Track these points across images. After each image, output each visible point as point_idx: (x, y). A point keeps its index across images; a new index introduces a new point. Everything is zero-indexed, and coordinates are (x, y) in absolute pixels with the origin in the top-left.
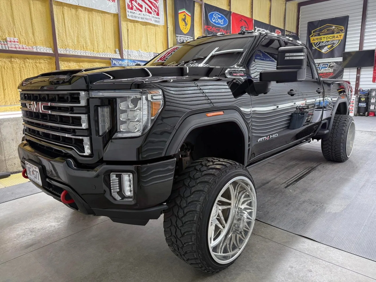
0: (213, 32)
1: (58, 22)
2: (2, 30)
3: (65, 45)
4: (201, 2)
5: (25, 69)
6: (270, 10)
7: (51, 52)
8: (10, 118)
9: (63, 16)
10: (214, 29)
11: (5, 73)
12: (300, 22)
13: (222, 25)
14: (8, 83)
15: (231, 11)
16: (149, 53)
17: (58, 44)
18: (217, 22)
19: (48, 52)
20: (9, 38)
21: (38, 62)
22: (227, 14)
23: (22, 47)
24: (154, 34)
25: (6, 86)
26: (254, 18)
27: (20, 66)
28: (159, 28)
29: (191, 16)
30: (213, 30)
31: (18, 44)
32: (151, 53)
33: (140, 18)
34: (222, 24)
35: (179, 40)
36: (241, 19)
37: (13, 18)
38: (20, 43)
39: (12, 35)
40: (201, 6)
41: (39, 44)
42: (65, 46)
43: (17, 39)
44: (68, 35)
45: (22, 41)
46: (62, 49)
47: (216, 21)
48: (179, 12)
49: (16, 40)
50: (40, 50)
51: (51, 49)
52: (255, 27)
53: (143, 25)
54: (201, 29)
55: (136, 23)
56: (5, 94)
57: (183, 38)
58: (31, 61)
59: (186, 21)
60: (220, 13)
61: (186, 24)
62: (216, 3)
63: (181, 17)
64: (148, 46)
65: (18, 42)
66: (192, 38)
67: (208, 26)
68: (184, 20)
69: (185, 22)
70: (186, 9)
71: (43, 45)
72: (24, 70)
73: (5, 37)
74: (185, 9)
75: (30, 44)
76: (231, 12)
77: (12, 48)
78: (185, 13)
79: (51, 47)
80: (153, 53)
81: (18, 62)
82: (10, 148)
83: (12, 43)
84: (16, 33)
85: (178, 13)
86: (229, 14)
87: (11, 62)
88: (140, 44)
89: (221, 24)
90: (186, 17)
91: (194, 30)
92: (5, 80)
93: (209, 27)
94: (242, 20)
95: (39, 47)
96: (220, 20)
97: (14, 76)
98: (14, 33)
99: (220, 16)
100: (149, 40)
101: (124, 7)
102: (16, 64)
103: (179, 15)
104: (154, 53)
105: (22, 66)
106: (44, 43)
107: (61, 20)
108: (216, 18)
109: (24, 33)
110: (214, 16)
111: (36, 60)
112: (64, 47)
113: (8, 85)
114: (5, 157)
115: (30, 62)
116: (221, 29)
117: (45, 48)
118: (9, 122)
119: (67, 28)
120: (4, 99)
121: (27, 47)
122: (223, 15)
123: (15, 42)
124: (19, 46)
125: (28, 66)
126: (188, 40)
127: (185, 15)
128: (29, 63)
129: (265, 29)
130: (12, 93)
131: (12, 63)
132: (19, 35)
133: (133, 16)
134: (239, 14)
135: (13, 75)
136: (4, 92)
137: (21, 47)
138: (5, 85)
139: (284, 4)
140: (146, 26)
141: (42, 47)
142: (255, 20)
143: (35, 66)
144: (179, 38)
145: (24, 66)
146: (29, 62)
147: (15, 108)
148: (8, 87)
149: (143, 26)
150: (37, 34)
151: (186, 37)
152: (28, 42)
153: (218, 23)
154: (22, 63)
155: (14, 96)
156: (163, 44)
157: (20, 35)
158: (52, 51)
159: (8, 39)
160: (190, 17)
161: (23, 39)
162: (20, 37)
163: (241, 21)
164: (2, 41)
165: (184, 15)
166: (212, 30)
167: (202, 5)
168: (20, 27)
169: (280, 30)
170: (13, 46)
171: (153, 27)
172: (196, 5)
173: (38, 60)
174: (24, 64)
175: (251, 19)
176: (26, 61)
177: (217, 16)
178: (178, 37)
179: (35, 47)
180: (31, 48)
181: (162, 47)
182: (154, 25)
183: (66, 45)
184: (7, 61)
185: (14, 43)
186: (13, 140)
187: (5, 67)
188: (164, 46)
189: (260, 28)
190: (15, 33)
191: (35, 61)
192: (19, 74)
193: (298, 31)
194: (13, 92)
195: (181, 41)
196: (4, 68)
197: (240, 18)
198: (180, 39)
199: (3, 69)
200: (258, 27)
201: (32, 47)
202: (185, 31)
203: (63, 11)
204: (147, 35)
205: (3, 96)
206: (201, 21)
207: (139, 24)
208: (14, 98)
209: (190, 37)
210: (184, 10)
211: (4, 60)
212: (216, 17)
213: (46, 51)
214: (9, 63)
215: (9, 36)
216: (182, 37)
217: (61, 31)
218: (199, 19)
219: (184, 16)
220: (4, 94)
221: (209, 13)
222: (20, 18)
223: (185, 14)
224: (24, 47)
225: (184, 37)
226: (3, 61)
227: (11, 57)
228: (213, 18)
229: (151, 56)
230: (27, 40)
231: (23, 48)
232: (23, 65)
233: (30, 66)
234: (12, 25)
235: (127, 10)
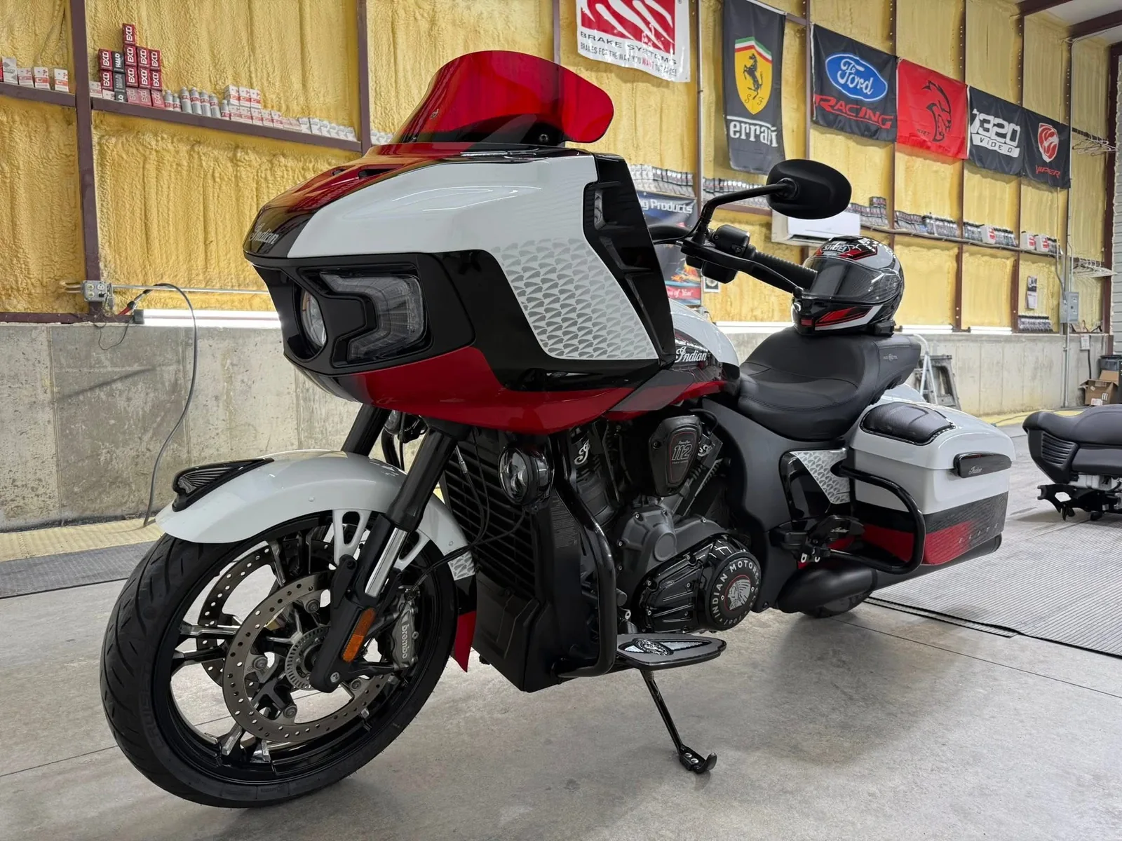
0: (839, 118)
1: (377, 55)
2: (218, 66)
3: (393, 124)
4: (803, 21)
5: (270, 185)
6: (1021, 62)
7: (351, 137)
8: (215, 329)
9: (394, 37)
10: (843, 108)
11: (214, 193)
12: (1118, 104)
13: (866, 96)
14: (220, 224)
15: (898, 55)
16: (639, 167)
17: (372, 118)
18: (851, 86)
19: (342, 137)
20: (235, 88)
21: (311, 166)
22: (885, 62)
23: (270, 117)
24: (656, 110)
25: (213, 233)
26: (969, 82)
27: (257, 176)
28: (674, 93)
29: (772, 62)
30: (839, 110)
31: (259, 106)
32: (646, 166)
33: (618, 57)
34: (868, 92)
35: (735, 134)
36: (930, 82)
37: (251, 34)
38: (265, 107)
39: (245, 82)
40: (803, 33)
41: (318, 113)
42: (392, 127)
43: (258, 94)
44: (402, 94)
45: (269, 102)
46: (383, 134)
47: (849, 83)
48: (737, 46)
49: (254, 97)
50: (320, 129)
51: (351, 129)
52: (972, 110)
53: (626, 82)
54: (802, 106)
55: (606, 71)
56: (209, 258)
57: (747, 126)
58: (291, 163)
59: (758, 74)
60: (862, 58)
61: (757, 86)
62: (849, 30)
63: (741, 61)
64: (637, 148)
65: (259, 102)
66: (773, 129)
67: (824, 97)
68: (751, 71)
69: (754, 78)
70: (759, 40)
71: (328, 118)
72: (268, 187)
73: (223, 87)
74: (753, 38)
75: (293, 110)
76: (896, 58)
77: (240, 116)
78: (753, 51)
79: (351, 125)
80: (650, 168)
81: (254, 163)
82: (208, 422)
83: (243, 103)
84: (257, 77)
85: (734, 51)
86: (889, 65)
87: (234, 161)
88: (612, 140)
89: (865, 91)
90: (756, 61)
91: (779, 106)
92: (211, 215)
93: (829, 101)
94: (931, 85)
95: (316, 120)
96: (862, 81)
97: (238, 205)
98: (250, 77)
99: (861, 69)
100: (640, 130)
101: (571, 23)
102: (249, 169)
103: (737, 55)
104: (653, 167)
105: (263, 175)
106: (332, 113)
107: (385, 48)
108: (850, 74)
109: (278, 78)
110: (845, 65)
111: (305, 161)
112: (388, 130)
113: (220, 230)
114: (188, 452)
115: (289, 165)
116: (864, 108)
117: (333, 125)
118: (211, 342)
119: (401, 74)
120: (204, 273)
121: (284, 120)
122: (871, 64)
123: (250, 100)
124: (259, 113)
125: (283, 177)
126: (761, 132)
127: (753, 57)
128: (284, 168)
129: (1004, 119)
130: (228, 256)
131: (238, 166)
132: (262, 84)
133: (598, 50)
134: (921, 67)
135: (237, 200)
136: (206, 252)
137: (266, 116)
138: (212, 229)
139: (1065, 47)
140: (635, 84)
141: (326, 122)
142: (972, 89)
143: (301, 178)
144: (735, 126)
145: (269, 178)
146: (286, 166)
147: (233, 302)
148: (220, 237)
149: (623, 85)
150: (314, 84)
151: (755, 125)
152: (288, 107)
153: (855, 90)
154: (264, 167)
155: (233, 265)
156: (682, 145)
157: (266, 84)
158: (353, 134)
159: (233, 91)
160: (769, 67)
161: (274, 97)
162: (266, 89)
163: (929, 87)
164: (214, 95)
165: (751, 58)
166: (835, 108)
167: (808, 32)
168: (267, 60)
169: (1054, 127)
170: (244, 112)
171: (655, 89)
172: (787, 31)
173: (310, 162)
174: (271, 169)
175: (958, 86)
176: (276, 162)
177: (854, 66)
178: (732, 124)
179: (306, 120)
180: (294, 122)
181: (679, 152)
182: (659, 83)
183: (396, 124)
184: (223, 156)
185: (248, 104)
186: (217, 398)
187: (217, 175)
188: (685, 149)
189: (988, 114)
190: (253, 75)
191: (301, 164)
192: (252, 197)
193: (1115, 134)
194: (232, 252)
195: (741, 135)
196: (213, 176)
197: (923, 79)
198: (738, 129)
199: (210, 181)
200: (980, 112)
201: (298, 120)
202: (755, 106)
203: (392, 23)
204: (635, 112)
205: (203, 263)
206: (801, 81)
207: (613, 75)
208: (233, 271)
209: (769, 126)
210: (753, 43)
211: (216, 152)
212: (848, 71)
213: (337, 133)
214: (229, 165)
215: (237, 84)
216: (746, 123)
217: (383, 82)
218: (794, 75)
219: (752, 61)
220: (206, 256)
221: (828, 56)
222: (270, 35)
223: (754, 55)
224: (276, 118)
225: (750, 124)
226: (212, 155)
227: (237, 147)
228: (840, 72)
229: (645, 176)
230: (286, 101)
231: (272, 121)
232: (269, 172)
233: (287, 179)
234: (246, 54)
235: (580, 28)
